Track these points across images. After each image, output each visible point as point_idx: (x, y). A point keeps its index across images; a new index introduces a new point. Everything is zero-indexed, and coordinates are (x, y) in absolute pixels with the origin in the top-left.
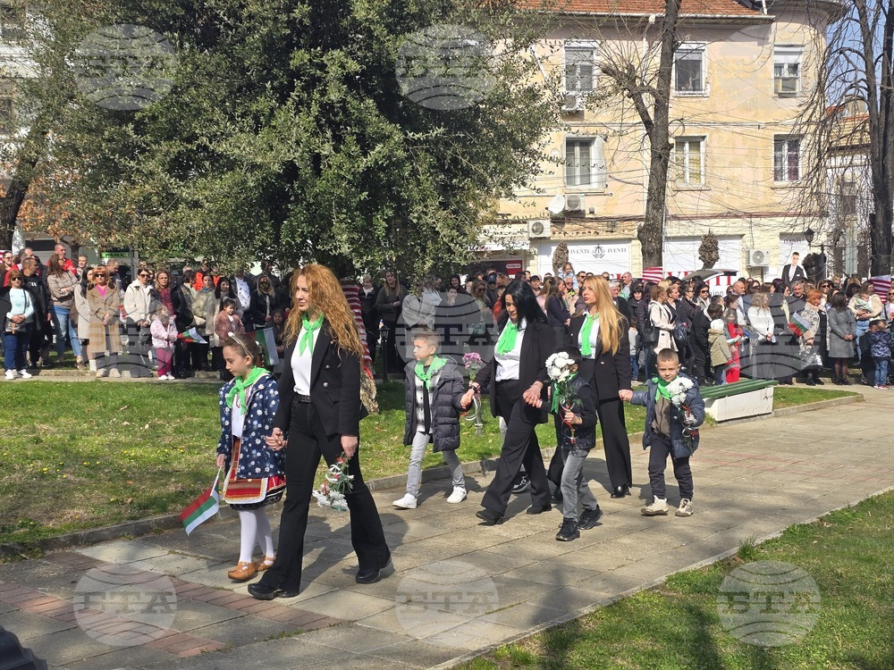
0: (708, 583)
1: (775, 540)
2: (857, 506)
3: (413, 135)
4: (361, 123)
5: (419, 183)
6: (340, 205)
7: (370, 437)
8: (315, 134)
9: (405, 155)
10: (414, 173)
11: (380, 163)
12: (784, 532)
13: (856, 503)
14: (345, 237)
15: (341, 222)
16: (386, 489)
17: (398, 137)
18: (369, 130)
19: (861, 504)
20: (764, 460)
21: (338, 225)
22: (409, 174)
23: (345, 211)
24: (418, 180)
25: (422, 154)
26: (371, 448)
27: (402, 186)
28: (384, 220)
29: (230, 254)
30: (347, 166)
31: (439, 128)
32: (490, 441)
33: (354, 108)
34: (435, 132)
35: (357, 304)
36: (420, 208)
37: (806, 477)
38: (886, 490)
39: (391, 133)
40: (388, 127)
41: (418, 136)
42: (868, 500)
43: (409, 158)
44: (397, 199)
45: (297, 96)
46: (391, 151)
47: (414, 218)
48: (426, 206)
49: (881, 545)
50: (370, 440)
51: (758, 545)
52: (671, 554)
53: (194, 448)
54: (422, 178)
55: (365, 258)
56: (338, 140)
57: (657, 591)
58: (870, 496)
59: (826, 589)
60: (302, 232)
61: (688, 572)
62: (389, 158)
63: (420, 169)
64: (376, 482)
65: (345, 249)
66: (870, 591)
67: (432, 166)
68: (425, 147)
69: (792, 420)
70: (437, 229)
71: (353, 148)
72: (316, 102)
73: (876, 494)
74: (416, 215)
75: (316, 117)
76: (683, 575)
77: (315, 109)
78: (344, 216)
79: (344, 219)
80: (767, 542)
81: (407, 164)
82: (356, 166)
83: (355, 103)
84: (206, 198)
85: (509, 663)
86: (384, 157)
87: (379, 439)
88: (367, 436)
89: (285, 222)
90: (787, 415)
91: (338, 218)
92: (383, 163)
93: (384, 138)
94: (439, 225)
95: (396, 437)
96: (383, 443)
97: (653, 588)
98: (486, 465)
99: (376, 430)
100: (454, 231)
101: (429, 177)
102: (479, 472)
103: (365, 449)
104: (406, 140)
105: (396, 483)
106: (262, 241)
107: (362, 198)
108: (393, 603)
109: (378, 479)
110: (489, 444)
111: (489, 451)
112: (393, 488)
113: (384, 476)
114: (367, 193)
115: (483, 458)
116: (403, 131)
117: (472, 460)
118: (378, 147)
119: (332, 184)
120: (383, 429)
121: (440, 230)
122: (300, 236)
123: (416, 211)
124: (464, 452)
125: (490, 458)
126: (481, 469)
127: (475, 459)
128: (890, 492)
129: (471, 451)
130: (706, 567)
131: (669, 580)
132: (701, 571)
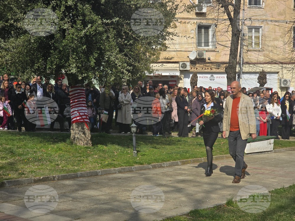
2: (288, 187)
3: (106, 21)
4: (84, 15)
6: (73, 51)
7: (85, 155)
8: (62, 19)
10: (108, 37)
11: (92, 33)
14: (74, 65)
15: (73, 58)
16: (86, 177)
17: (100, 22)
18: (87, 18)
19: (290, 186)
20: (260, 169)
21: (72, 60)
22: (106, 39)
23: (75, 54)
24: (109, 41)
25: (111, 30)
26: (84, 160)
27: (101, 43)
28: (94, 59)
29: (23, 72)
30: (76, 34)
31: (117, 18)
32: (138, 159)
33: (80, 8)
34: (115, 20)
36: (109, 53)
37: (275, 177)
39: (96, 20)
40: (95, 17)
41: (108, 21)
43: (106, 31)
44: (100, 49)
45: (55, 3)
46: (96, 28)
47: (107, 57)
48: (112, 53)
50: (85, 157)
53: (4, 158)
54: (111, 40)
55: (84, 75)
56: (73, 22)
57: (184, 216)
60: (56, 63)
62: (96, 31)
63: (110, 36)
64: (81, 173)
65: (74, 71)
67: (115, 35)
68: (113, 26)
69: (282, 154)
70: (116, 63)
71: (79, 26)
72: (63, 6)
74: (107, 56)
75: (63, 12)
77: (63, 8)
78: (75, 56)
81: (105, 34)
82: (80, 34)
83: (81, 6)
84: (13, 47)
86: (93, 30)
87: (89, 156)
88: (83, 155)
89: (49, 58)
90: (280, 152)
91: (72, 57)
92: (93, 33)
93: (93, 22)
94: (117, 61)
95: (97, 156)
96: (90, 159)
97: (182, 215)
98: (134, 169)
99: (88, 153)
100: (125, 64)
101: (114, 39)
102: (131, 171)
103: (80, 160)
104: (103, 23)
105: (91, 174)
106: (38, 67)
107: (84, 48)
108: (71, 219)
109: (82, 172)
110: (137, 160)
111: (136, 163)
112: (89, 176)
113: (85, 171)
114: (86, 46)
115: (133, 166)
116: (101, 19)
117: (127, 166)
118: (89, 26)
119: (70, 42)
120: (91, 152)
121: (117, 63)
122: (55, 65)
123: (107, 55)
124: (124, 163)
125: (136, 166)
126: (131, 170)
127: (128, 166)
129: (128, 162)
130: (209, 208)
131: (191, 212)
132: (207, 209)
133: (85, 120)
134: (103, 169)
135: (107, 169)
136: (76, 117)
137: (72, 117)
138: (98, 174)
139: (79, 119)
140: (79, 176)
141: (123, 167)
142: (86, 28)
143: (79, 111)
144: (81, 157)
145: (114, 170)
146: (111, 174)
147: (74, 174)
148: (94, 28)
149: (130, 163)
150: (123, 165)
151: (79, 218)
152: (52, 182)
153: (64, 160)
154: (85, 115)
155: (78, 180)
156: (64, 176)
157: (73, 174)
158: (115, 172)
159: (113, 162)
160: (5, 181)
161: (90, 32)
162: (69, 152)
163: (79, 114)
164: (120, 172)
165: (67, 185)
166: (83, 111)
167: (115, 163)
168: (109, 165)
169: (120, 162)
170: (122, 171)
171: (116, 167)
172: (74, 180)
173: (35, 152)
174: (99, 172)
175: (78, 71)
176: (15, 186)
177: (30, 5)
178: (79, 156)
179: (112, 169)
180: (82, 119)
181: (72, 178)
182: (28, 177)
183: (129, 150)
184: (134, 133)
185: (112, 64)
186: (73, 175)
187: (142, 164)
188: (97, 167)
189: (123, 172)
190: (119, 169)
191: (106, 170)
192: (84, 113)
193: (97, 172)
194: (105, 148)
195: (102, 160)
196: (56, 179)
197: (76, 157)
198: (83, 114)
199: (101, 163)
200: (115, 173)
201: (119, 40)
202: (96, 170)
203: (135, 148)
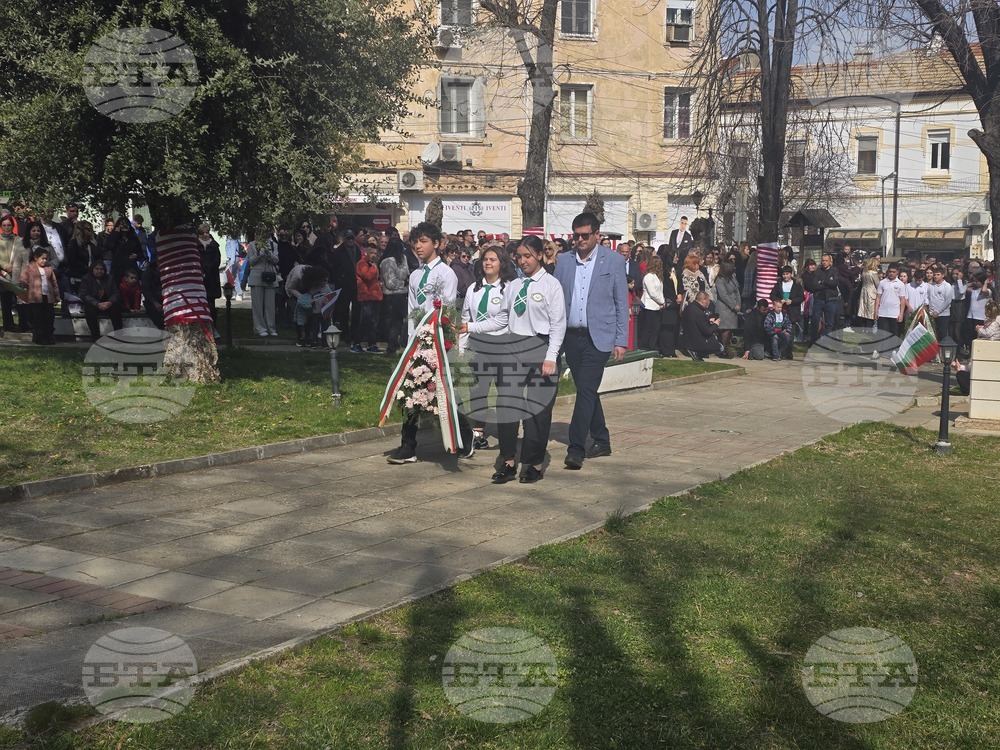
0: (572, 557)
1: (644, 513)
2: (728, 479)
3: (262, 62)
4: (201, 45)
5: (269, 118)
6: (174, 139)
7: (210, 407)
9: (253, 85)
10: (263, 106)
11: (223, 92)
12: (653, 505)
13: (728, 476)
14: (178, 175)
15: (175, 158)
16: (227, 464)
17: (244, 63)
18: (211, 54)
19: (733, 477)
20: (640, 433)
21: (170, 162)
22: (258, 108)
23: (180, 146)
24: (268, 115)
25: (273, 86)
26: (211, 420)
27: (248, 121)
28: (228, 159)
29: (41, 192)
31: (292, 55)
32: (349, 413)
33: (193, 28)
34: (287, 59)
35: (194, 256)
36: (269, 147)
37: (681, 451)
38: (759, 463)
39: (237, 59)
40: (233, 52)
41: (267, 63)
42: (740, 473)
43: (258, 89)
44: (243, 134)
45: (124, 9)
46: (236, 80)
47: (263, 157)
48: (277, 145)
49: (749, 517)
50: (210, 411)
51: (625, 518)
52: (537, 528)
54: (272, 112)
55: (203, 201)
57: (519, 565)
58: (742, 469)
60: (129, 170)
61: (553, 545)
62: (233, 87)
63: (270, 102)
64: (215, 456)
65: (178, 189)
66: (734, 562)
67: (283, 99)
68: (275, 77)
69: (671, 393)
70: (288, 171)
72: (147, 18)
73: (749, 467)
74: (265, 154)
76: (547, 549)
78: (180, 152)
79: (180, 155)
80: (636, 515)
81: (256, 96)
83: (194, 22)
85: (357, 641)
86: (227, 86)
87: (220, 410)
88: (206, 407)
89: (109, 157)
90: (666, 388)
91: (171, 153)
92: (226, 94)
93: (228, 64)
94: (291, 167)
95: (241, 408)
96: (225, 415)
97: (515, 562)
98: (343, 439)
99: (217, 400)
100: (309, 175)
101: (280, 111)
102: (335, 446)
103: (203, 421)
104: (254, 68)
105: (239, 458)
106: (80, 177)
107: (202, 132)
108: (231, 585)
109: (218, 454)
110: (347, 416)
111: (347, 424)
112: (235, 463)
113: (225, 450)
114: (207, 127)
115: (340, 431)
116: (250, 57)
117: (326, 434)
118: (219, 73)
120: (225, 399)
121: (292, 173)
122: (126, 174)
123: (265, 150)
124: (318, 425)
125: (348, 431)
126: (337, 443)
127: (330, 432)
128: (763, 465)
129: (326, 423)
130: (571, 540)
131: (532, 554)
132: (566, 544)
133: (202, 316)
134: (270, 442)
135: (279, 443)
136: (177, 310)
137: (166, 309)
138: (258, 456)
139: (186, 315)
140: (211, 462)
141: (317, 436)
142: (211, 79)
143: (186, 294)
144: (200, 411)
145: (297, 443)
146: (288, 454)
147: (198, 460)
148: (229, 79)
149: (332, 425)
150: (316, 429)
151: (250, 582)
152: (145, 481)
154: (200, 304)
155: (209, 475)
156: (173, 464)
157: (194, 460)
158: (297, 449)
159: (289, 424)
160: (22, 484)
161: (219, 90)
163: (185, 298)
164: (310, 448)
165: (185, 488)
166: (198, 294)
167: (297, 425)
168: (280, 432)
169: (306, 422)
170: (317, 445)
171: (300, 438)
172: (200, 474)
173: (76, 400)
174: (260, 451)
175: (190, 191)
176: (48, 495)
177: (57, 15)
178: (196, 411)
179: (292, 441)
180: (194, 313)
181: (194, 470)
182: (81, 472)
183: (319, 391)
184: (335, 348)
186: (197, 463)
187: (361, 426)
188: (251, 438)
189: (317, 449)
190: (308, 442)
191: (277, 446)
192: (198, 298)
193: (254, 452)
194: (256, 386)
195: (260, 420)
196: (153, 473)
198: (196, 301)
199: (258, 429)
200: (300, 452)
201: (293, 112)
202: (253, 447)
203: (336, 386)
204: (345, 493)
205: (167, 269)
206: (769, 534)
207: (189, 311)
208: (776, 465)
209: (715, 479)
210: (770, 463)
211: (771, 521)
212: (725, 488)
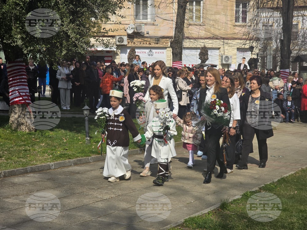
0: (205, 223)
1: (238, 200)
6: (16, 19)
7: (29, 144)
12: (243, 195)
13: (276, 180)
14: (19, 36)
16: (37, 171)
21: (15, 30)
22: (54, 5)
23: (18, 22)
26: (30, 150)
32: (93, 147)
35: (24, 73)
38: (290, 174)
42: (282, 179)
48: (63, 22)
49: (290, 202)
50: (29, 145)
51: (230, 202)
52: (186, 207)
54: (61, 6)
55: (29, 48)
57: (179, 227)
58: (283, 176)
59: (265, 225)
61: (195, 217)
63: (60, 2)
64: (31, 168)
65: (19, 43)
66: (286, 227)
70: (69, 34)
73: (285, 176)
76: (192, 219)
78: (18, 25)
79: (18, 27)
80: (234, 201)
87: (34, 145)
88: (27, 143)
91: (15, 26)
94: (70, 32)
95: (44, 144)
96: (36, 147)
97: (177, 226)
98: (91, 160)
99: (33, 140)
100: (78, 35)
102: (87, 163)
103: (26, 150)
105: (42, 168)
109: (32, 166)
110: (93, 149)
111: (93, 152)
112: (40, 171)
113: (36, 165)
115: (90, 156)
117: (83, 157)
119: (12, 8)
120: (36, 139)
124: (79, 153)
125: (93, 156)
126: (88, 161)
127: (85, 156)
128: (292, 174)
129: (83, 152)
130: (204, 214)
131: (186, 221)
132: (201, 216)
133: (27, 101)
134: (57, 161)
135: (61, 161)
136: (16, 98)
137: (11, 97)
138: (51, 167)
139: (20, 100)
140: (29, 170)
141: (79, 158)
143: (20, 91)
144: (25, 145)
145: (69, 162)
146: (65, 167)
147: (23, 169)
149: (86, 153)
150: (78, 155)
153: (6, 150)
154: (26, 95)
155: (28, 177)
156: (11, 171)
157: (21, 169)
158: (69, 164)
159: (66, 152)
162: (11, 140)
163: (19, 93)
164: (76, 164)
165: (16, 184)
166: (25, 91)
167: (69, 153)
168: (62, 156)
169: (74, 151)
170: (79, 163)
171: (71, 159)
172: (24, 176)
174: (52, 165)
178: (23, 145)
179: (67, 161)
180: (23, 100)
181: (21, 174)
183: (80, 136)
184: (87, 117)
185: (61, 35)
186: (22, 171)
188: (48, 159)
189: (79, 164)
190: (74, 161)
191: (60, 163)
193: (49, 166)
194: (51, 133)
195: (52, 150)
196: (2, 176)
197: (20, 146)
198: (24, 94)
199: (52, 154)
200: (71, 166)
201: (70, 6)
202: (49, 163)
203: (88, 134)
204: (92, 187)
205: (11, 79)
206: (301, 211)
207: (21, 98)
208: (298, 175)
209: (270, 182)
210: (295, 173)
211: (301, 204)
212: (276, 186)
